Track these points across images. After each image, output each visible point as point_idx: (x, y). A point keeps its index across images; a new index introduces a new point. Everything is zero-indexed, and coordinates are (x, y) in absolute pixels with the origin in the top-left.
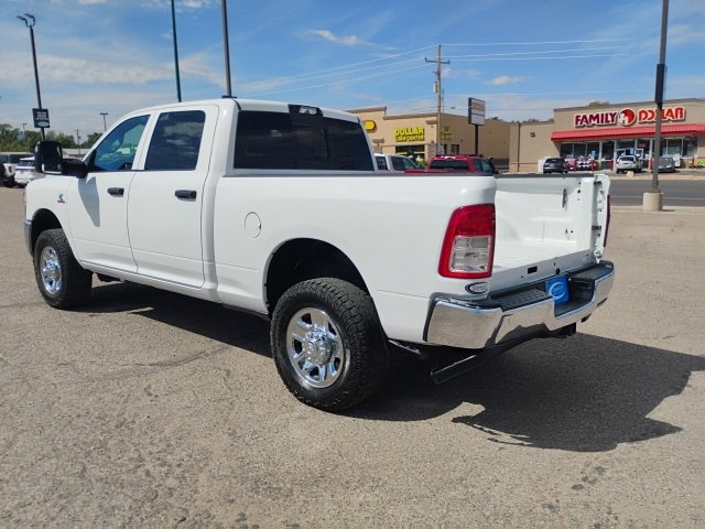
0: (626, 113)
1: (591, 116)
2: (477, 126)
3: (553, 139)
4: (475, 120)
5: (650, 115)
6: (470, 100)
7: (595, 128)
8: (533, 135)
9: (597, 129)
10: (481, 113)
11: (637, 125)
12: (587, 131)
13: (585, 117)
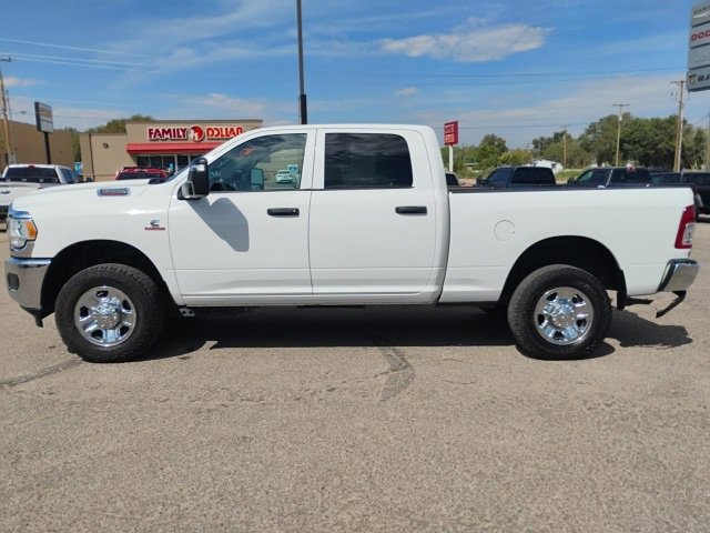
0: (196, 129)
1: (163, 130)
2: (46, 133)
3: (128, 151)
4: (44, 127)
5: (216, 133)
6: (37, 105)
7: (168, 142)
8: (106, 146)
9: (169, 144)
10: (48, 119)
11: (206, 141)
12: (161, 145)
13: (157, 130)
